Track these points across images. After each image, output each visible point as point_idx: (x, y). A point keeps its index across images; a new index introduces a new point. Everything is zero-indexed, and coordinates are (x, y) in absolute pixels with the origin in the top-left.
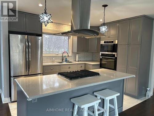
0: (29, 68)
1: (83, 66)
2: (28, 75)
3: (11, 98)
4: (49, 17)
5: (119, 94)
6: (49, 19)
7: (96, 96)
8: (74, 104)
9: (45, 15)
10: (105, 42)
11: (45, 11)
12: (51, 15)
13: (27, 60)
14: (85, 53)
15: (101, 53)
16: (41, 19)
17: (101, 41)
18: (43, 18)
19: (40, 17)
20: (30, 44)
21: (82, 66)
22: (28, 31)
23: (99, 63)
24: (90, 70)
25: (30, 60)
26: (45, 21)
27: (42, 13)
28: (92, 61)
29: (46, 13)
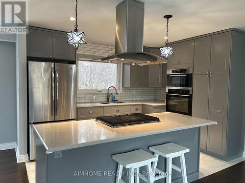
0: (56, 111)
1: (140, 108)
2: (55, 121)
3: (29, 156)
4: (80, 36)
5: (188, 150)
6: (81, 39)
7: (153, 153)
8: (117, 164)
9: (76, 33)
10: (173, 71)
11: (76, 28)
12: (83, 33)
13: (53, 99)
14: (144, 88)
15: (168, 88)
16: (70, 39)
17: (168, 71)
18: (73, 38)
19: (69, 37)
20: (58, 76)
21: (137, 109)
22: (56, 57)
23: (165, 104)
24: (147, 114)
25: (57, 99)
26: (75, 42)
27: (71, 31)
28: (155, 101)
29: (76, 30)
